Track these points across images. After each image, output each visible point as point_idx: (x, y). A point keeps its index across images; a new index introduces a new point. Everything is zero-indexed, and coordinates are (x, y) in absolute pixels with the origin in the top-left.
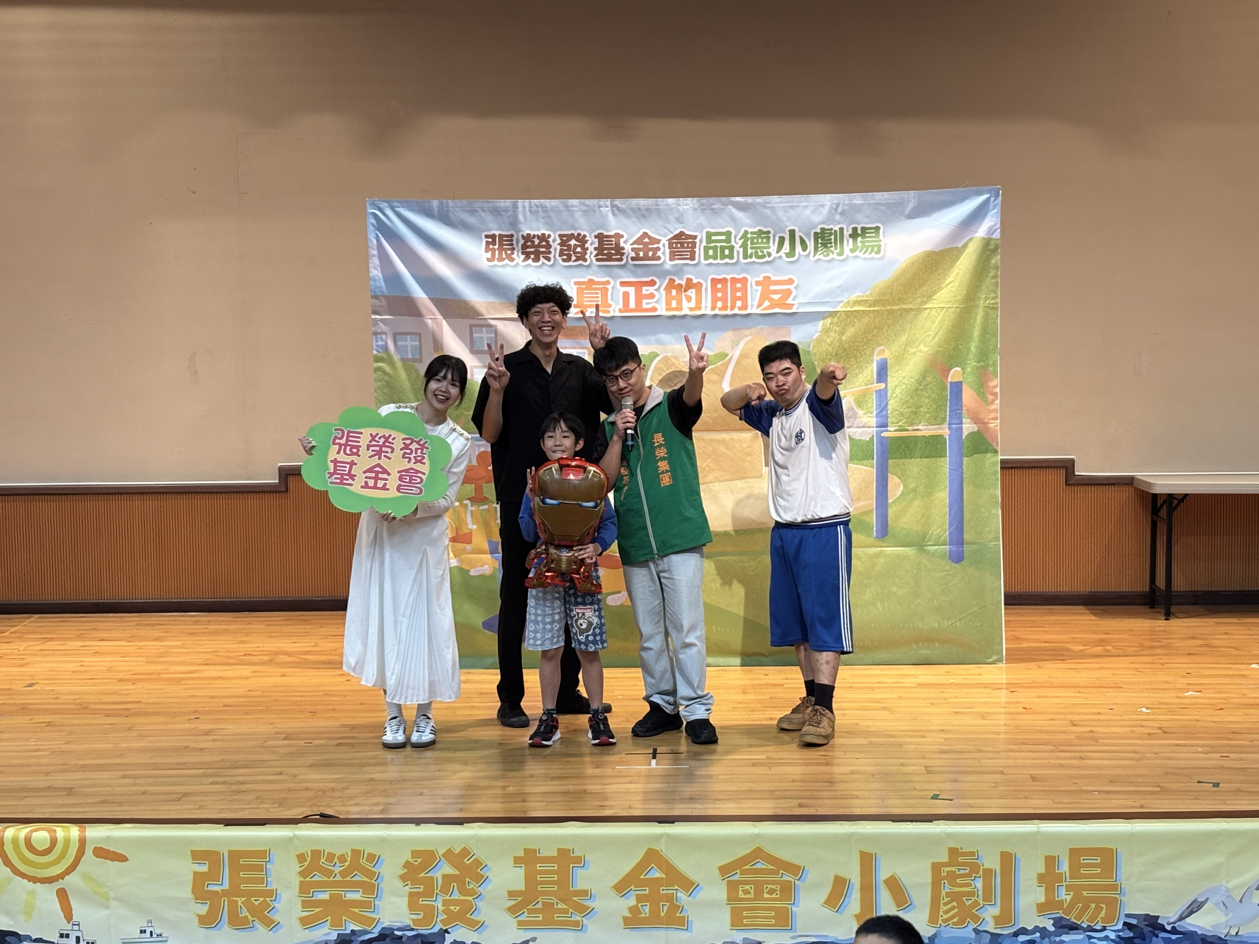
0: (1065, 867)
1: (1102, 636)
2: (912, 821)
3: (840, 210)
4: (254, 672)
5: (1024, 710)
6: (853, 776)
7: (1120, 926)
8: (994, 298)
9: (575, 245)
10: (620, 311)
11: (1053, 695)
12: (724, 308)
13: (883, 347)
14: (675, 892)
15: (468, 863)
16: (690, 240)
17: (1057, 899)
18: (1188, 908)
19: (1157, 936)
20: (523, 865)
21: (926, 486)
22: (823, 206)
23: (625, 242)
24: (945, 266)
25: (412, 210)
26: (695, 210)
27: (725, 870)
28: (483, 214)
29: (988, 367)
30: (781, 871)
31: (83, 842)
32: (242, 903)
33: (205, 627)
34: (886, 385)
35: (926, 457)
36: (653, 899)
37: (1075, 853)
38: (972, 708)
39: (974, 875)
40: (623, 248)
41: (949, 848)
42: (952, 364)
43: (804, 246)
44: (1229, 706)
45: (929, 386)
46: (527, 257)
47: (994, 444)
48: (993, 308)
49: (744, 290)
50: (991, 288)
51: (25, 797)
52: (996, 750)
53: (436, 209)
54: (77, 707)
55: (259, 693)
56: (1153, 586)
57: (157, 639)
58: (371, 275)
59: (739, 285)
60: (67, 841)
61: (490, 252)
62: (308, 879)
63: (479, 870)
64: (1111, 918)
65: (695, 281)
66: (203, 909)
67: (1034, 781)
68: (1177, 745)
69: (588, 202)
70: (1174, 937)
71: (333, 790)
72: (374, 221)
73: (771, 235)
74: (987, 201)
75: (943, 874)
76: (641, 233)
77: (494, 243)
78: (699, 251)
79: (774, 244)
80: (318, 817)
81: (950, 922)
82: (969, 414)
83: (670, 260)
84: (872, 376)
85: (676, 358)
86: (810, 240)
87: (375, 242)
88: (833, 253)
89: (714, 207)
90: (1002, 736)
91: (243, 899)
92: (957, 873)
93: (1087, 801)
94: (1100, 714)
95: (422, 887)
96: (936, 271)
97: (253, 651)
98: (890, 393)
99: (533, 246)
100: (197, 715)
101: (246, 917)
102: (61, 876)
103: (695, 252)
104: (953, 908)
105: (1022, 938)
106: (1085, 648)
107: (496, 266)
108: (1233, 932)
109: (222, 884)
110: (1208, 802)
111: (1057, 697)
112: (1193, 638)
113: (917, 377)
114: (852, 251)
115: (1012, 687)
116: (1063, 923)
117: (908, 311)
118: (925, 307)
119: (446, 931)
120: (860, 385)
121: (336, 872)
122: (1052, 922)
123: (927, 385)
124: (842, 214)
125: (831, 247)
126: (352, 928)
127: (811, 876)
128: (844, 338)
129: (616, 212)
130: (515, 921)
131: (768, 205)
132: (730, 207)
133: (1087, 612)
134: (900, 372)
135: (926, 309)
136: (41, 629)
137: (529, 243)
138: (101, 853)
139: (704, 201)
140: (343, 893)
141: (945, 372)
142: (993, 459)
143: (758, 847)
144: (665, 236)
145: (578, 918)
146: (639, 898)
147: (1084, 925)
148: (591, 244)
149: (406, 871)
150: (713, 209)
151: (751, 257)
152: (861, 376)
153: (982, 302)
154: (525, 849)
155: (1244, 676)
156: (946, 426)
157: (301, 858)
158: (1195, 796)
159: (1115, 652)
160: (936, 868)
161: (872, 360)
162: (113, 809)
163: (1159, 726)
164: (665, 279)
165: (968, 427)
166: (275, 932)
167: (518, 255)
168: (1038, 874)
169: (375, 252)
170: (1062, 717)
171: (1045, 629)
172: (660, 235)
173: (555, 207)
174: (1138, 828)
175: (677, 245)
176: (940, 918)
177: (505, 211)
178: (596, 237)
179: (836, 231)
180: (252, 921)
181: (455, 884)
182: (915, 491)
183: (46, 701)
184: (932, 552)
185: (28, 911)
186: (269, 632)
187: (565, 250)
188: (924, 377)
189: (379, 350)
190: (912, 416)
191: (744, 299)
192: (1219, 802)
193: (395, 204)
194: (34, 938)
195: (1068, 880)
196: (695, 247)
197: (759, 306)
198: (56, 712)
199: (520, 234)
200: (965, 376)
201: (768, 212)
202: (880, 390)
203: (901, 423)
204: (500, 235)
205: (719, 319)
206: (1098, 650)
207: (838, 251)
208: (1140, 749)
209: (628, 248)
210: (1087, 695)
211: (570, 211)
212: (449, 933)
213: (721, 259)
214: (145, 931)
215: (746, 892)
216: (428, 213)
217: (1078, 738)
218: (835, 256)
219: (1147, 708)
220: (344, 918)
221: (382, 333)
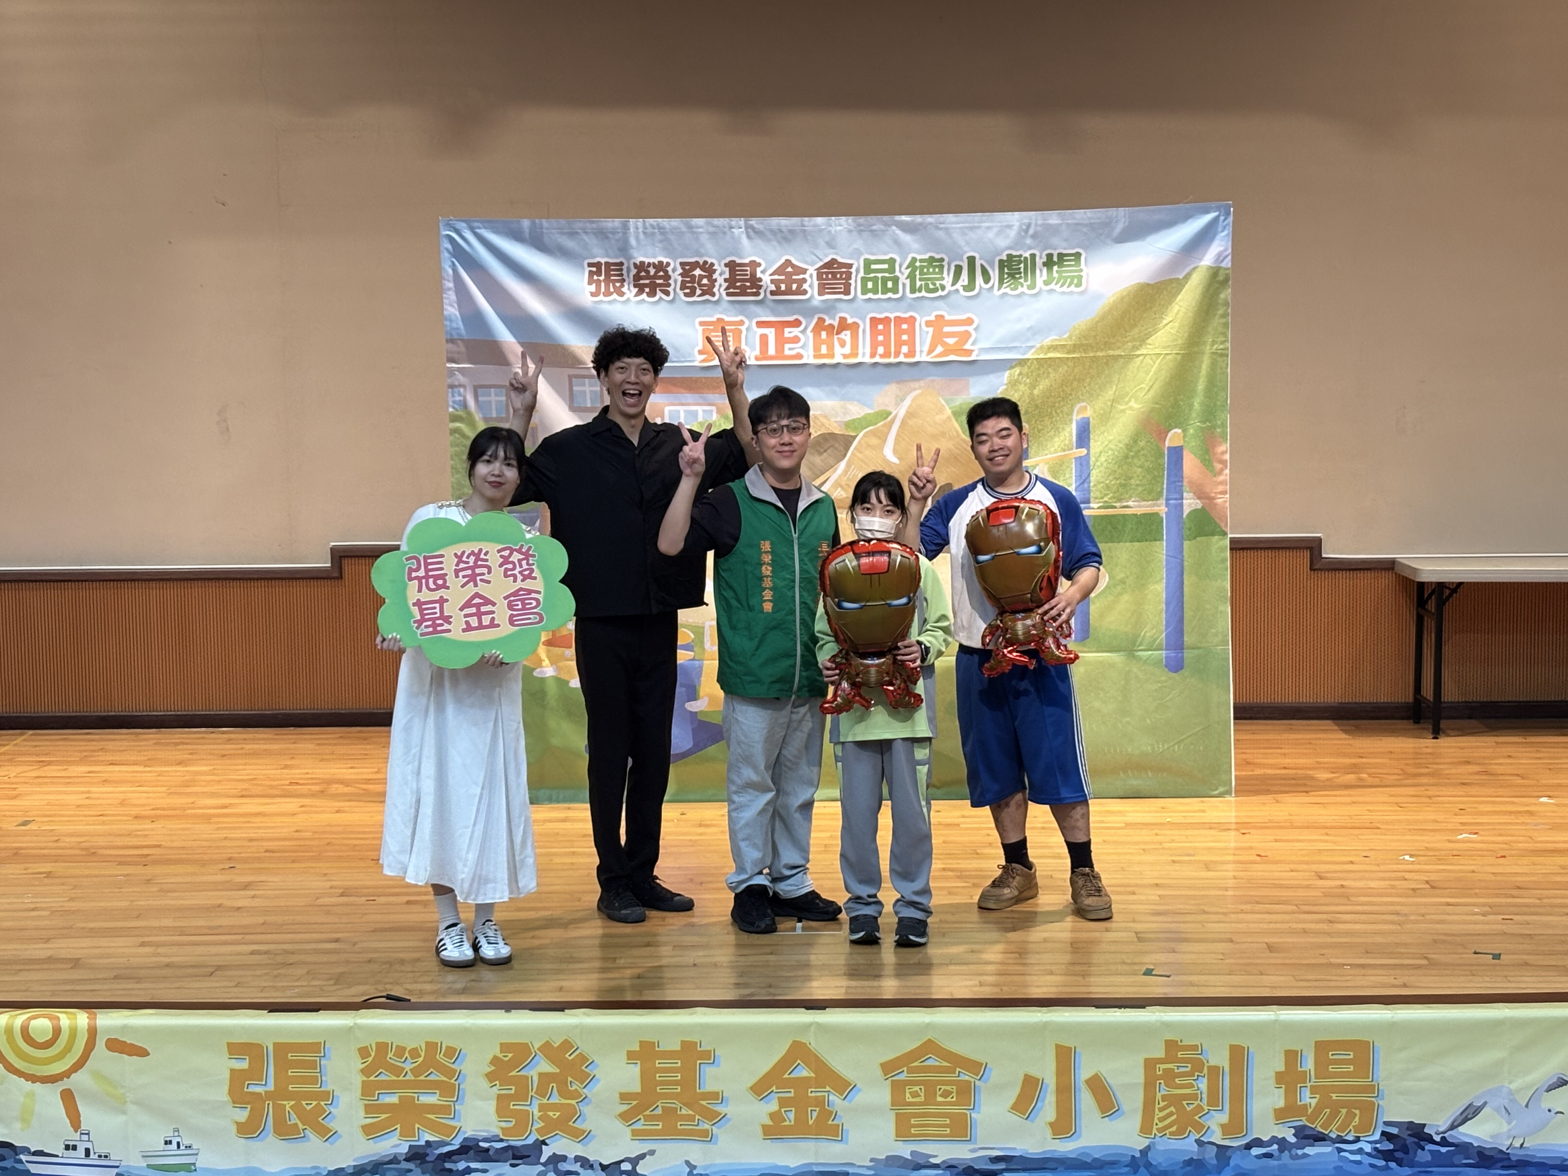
0: (1309, 1064)
1: (1353, 761)
2: (1120, 1007)
3: (1031, 231)
4: (302, 806)
5: (1259, 858)
6: (1048, 945)
7: (1377, 1136)
8: (1223, 342)
9: (700, 275)
10: (757, 359)
11: (1294, 838)
12: (887, 354)
13: (1084, 404)
14: (826, 1094)
15: (570, 1058)
16: (843, 270)
17: (1299, 1103)
18: (1462, 1114)
19: (1423, 1149)
20: (639, 1062)
21: (1138, 577)
22: (1010, 227)
23: (763, 272)
24: (1163, 303)
25: (496, 232)
26: (850, 231)
27: (888, 1068)
28: (585, 237)
29: (1215, 428)
30: (958, 1069)
31: (93, 1032)
32: (290, 1107)
33: (240, 746)
34: (1089, 451)
35: (1138, 541)
36: (799, 1103)
37: (1322, 1047)
38: (1194, 855)
39: (1197, 1074)
40: (760, 280)
41: (1166, 1041)
42: (1170, 425)
43: (987, 278)
44: (1513, 852)
45: (1142, 452)
46: (641, 291)
47: (1222, 525)
48: (1222, 355)
49: (911, 332)
50: (1220, 329)
51: (20, 970)
52: (1225, 911)
53: (527, 231)
54: (83, 853)
55: (308, 835)
56: (1418, 697)
57: (180, 763)
58: (445, 313)
59: (905, 326)
60: (73, 1032)
61: (594, 285)
62: (372, 1078)
63: (583, 1068)
64: (1366, 1126)
65: (850, 321)
66: (242, 1115)
67: (1271, 952)
68: (1448, 904)
69: (717, 221)
70: (1444, 1150)
71: (402, 962)
72: (449, 247)
73: (945, 263)
74: (1215, 220)
75: (1158, 1073)
76: (782, 261)
77: (599, 273)
78: (855, 283)
79: (948, 274)
80: (383, 1000)
81: (1167, 1132)
82: (1190, 488)
83: (820, 294)
84: (1071, 440)
85: (825, 417)
86: (994, 270)
87: (450, 272)
88: (1022, 286)
89: (874, 228)
90: (1230, 893)
91: (293, 1103)
92: (1176, 1071)
93: (1338, 978)
94: (1352, 863)
95: (514, 1088)
96: (1151, 308)
97: (302, 779)
98: (1092, 459)
99: (648, 277)
100: (231, 863)
101: (296, 1124)
102: (67, 1074)
103: (850, 284)
104: (1171, 1114)
105: (1256, 1151)
106: (1333, 775)
107: (601, 301)
108: (1517, 1144)
109: (265, 1085)
110: (1488, 979)
111: (1299, 841)
112: (1468, 763)
113: (1126, 441)
114: (1046, 283)
115: (1243, 827)
116: (1307, 1133)
117: (1116, 358)
118: (1138, 352)
119: (544, 1143)
120: (1056, 451)
121: (407, 1069)
122: (1293, 1131)
123: (1139, 451)
124: (1034, 236)
125: (1020, 278)
126: (426, 1139)
127: (995, 1075)
128: (1036, 392)
129: (752, 233)
130: (628, 1131)
131: (942, 226)
132: (894, 228)
133: (1336, 728)
134: (1105, 434)
135: (1138, 356)
136: (37, 749)
137: (643, 274)
138: (116, 1046)
139: (862, 220)
140: (416, 1095)
141: (1162, 434)
142: (1221, 543)
143: (929, 1040)
144: (812, 264)
145: (707, 1127)
146: (783, 1102)
147: (1334, 1136)
148: (721, 275)
149: (493, 1068)
150: (872, 231)
151: (920, 291)
152: (1056, 439)
153: (1208, 347)
154: (641, 1042)
155: (1531, 813)
156: (1163, 501)
157: (364, 1052)
158: (1471, 971)
159: (1370, 781)
160: (1150, 1065)
161: (1071, 421)
162: (130, 986)
163: (1426, 879)
164: (813, 317)
165: (1190, 503)
166: (332, 1144)
167: (629, 289)
168: (1276, 1073)
169: (451, 285)
170: (1305, 867)
171: (1283, 751)
172: (806, 262)
173: (676, 228)
174: (1400, 1015)
175: (827, 276)
176: (1155, 1127)
177: (613, 233)
178: (726, 265)
179: (1026, 258)
180: (303, 1130)
181: (555, 1085)
182: (1124, 583)
183: (45, 845)
184: (1145, 658)
185: (26, 1116)
186: (319, 754)
187: (689, 282)
188: (1135, 442)
189: (456, 406)
190: (1120, 490)
191: (911, 343)
192: (1500, 979)
193: (476, 224)
194: (33, 1150)
195: (1313, 1079)
196: (850, 279)
197: (930, 352)
198: (56, 859)
199: (632, 262)
200: (1186, 439)
201: (941, 234)
202: (1080, 457)
203: (1106, 499)
204: (606, 263)
205: (879, 369)
206: (1350, 778)
207: (1029, 283)
208: (1405, 910)
209: (766, 279)
210: (1337, 839)
211: (695, 233)
212: (546, 1144)
213: (882, 293)
214: (170, 1142)
215: (915, 1095)
216: (517, 236)
217: (1326, 895)
218: (1025, 289)
219: (1411, 856)
220: (417, 1126)
221: (460, 386)
